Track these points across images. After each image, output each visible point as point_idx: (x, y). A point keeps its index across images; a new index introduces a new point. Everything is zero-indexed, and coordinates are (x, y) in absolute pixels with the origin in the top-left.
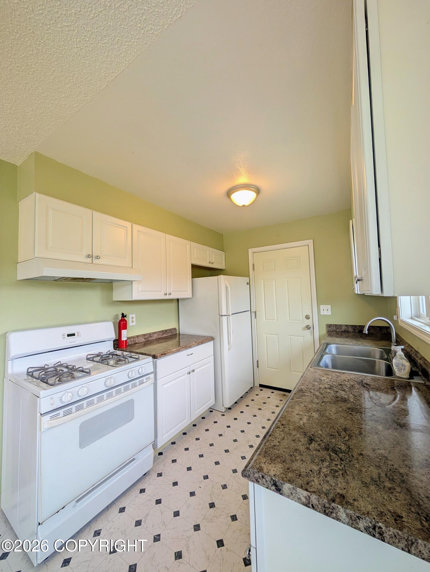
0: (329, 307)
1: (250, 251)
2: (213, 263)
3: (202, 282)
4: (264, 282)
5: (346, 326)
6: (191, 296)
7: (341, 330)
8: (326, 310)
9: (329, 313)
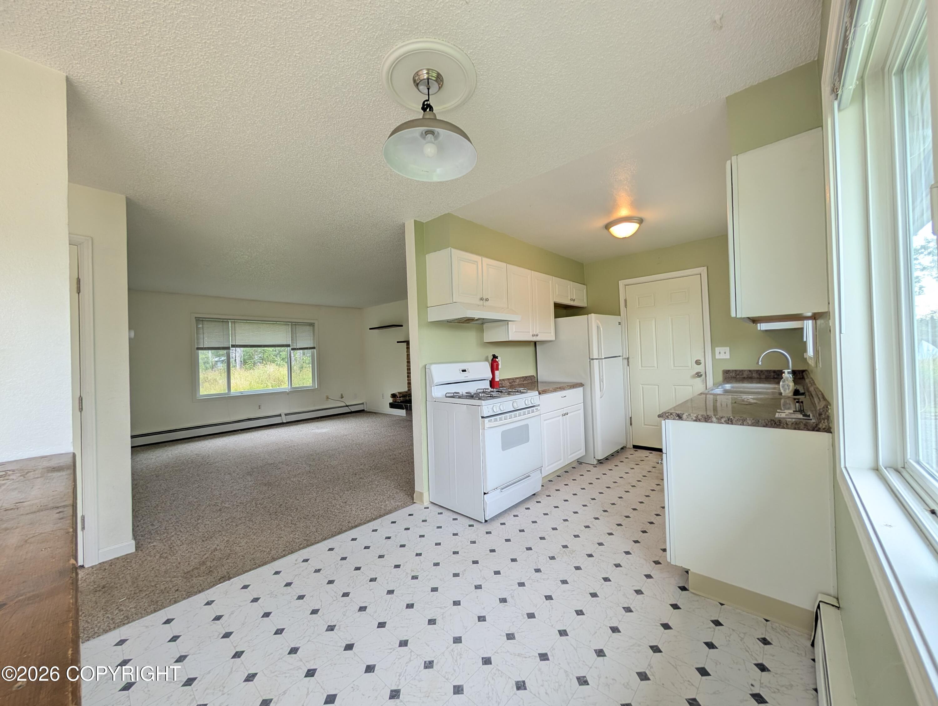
0: (727, 349)
1: (621, 283)
2: (574, 300)
3: (566, 321)
4: (639, 322)
5: (750, 371)
6: (554, 339)
7: (743, 376)
8: (723, 353)
9: (727, 356)
